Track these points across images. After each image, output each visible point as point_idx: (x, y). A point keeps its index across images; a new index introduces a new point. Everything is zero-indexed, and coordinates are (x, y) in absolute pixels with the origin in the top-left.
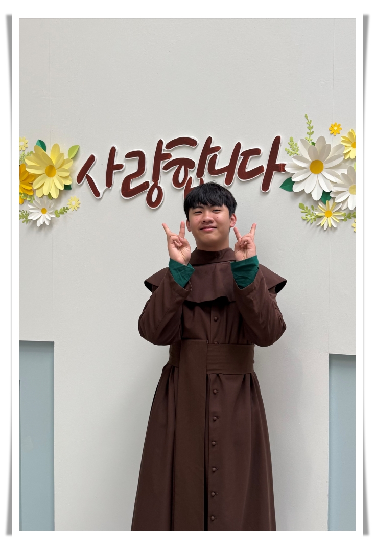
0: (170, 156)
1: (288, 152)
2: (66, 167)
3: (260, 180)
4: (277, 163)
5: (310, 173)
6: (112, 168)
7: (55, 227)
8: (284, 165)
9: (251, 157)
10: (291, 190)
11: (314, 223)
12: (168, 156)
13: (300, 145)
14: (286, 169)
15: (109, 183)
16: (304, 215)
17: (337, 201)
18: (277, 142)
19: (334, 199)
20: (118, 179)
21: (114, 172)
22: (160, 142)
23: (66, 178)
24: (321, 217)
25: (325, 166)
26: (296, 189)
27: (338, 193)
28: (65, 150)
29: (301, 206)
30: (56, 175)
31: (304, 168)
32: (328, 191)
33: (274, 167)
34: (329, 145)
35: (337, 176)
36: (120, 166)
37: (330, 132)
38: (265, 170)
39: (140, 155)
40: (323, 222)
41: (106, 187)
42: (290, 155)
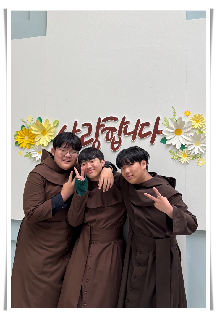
0: (105, 125)
1: (164, 124)
2: (52, 131)
3: (149, 138)
4: (158, 130)
5: (175, 135)
6: (75, 131)
9: (145, 126)
11: (177, 160)
12: (103, 125)
13: (170, 121)
14: (162, 133)
16: (172, 156)
17: (189, 149)
18: (158, 119)
19: (187, 148)
22: (100, 119)
23: (52, 136)
24: (181, 157)
25: (183, 131)
26: (168, 143)
27: (189, 145)
28: (51, 122)
29: (171, 152)
30: (47, 135)
31: (172, 132)
32: (184, 144)
33: (157, 132)
34: (184, 121)
36: (79, 130)
37: (185, 115)
38: (152, 133)
39: (89, 125)
40: (182, 160)
42: (165, 126)
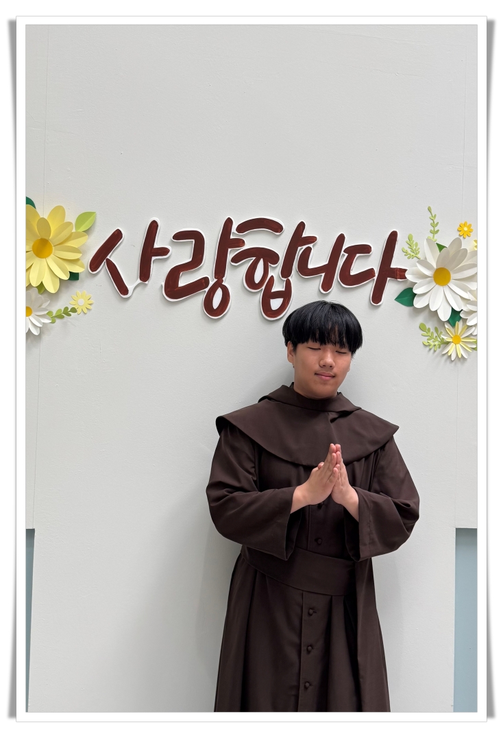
0: (243, 242)
1: (406, 254)
3: (369, 287)
5: (434, 284)
9: (358, 255)
10: (410, 303)
11: (438, 351)
12: (240, 243)
14: (406, 276)
15: (145, 274)
16: (425, 340)
17: (468, 324)
18: (393, 238)
19: (465, 320)
20: (160, 270)
21: (153, 258)
22: (229, 223)
23: (73, 262)
24: (448, 343)
25: (453, 276)
26: (418, 303)
27: (470, 313)
29: (422, 327)
30: (52, 255)
32: (458, 310)
33: (388, 272)
34: (465, 250)
36: (164, 251)
37: (459, 233)
38: (377, 275)
39: (197, 239)
40: (451, 349)
41: (139, 281)
42: (409, 258)
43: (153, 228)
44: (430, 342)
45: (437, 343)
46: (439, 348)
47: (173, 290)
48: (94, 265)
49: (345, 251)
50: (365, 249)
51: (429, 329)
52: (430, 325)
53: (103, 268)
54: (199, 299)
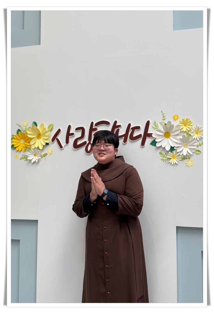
0: (97, 129)
2: (47, 134)
3: (140, 141)
4: (148, 133)
5: (164, 138)
6: (69, 135)
7: (40, 163)
8: (152, 134)
9: (136, 130)
10: (155, 145)
11: (167, 161)
13: (159, 124)
14: (152, 136)
15: (67, 142)
16: (162, 158)
17: (178, 151)
18: (148, 123)
19: (176, 150)
20: (72, 140)
21: (70, 136)
22: (92, 123)
23: (46, 139)
24: (170, 159)
25: (172, 134)
26: (158, 145)
27: (178, 147)
28: (46, 127)
29: (160, 153)
30: (42, 138)
31: (161, 135)
32: (173, 146)
33: (147, 135)
34: (173, 125)
35: (177, 139)
36: (73, 134)
37: (173, 119)
38: (143, 136)
39: (82, 129)
40: (171, 161)
41: (66, 144)
42: (155, 129)
43: (69, 127)
44: (164, 158)
45: (166, 159)
46: (167, 160)
47: (76, 146)
48: (53, 140)
49: (131, 129)
50: (138, 128)
51: (163, 154)
52: (163, 153)
53: (56, 141)
54: (83, 148)
